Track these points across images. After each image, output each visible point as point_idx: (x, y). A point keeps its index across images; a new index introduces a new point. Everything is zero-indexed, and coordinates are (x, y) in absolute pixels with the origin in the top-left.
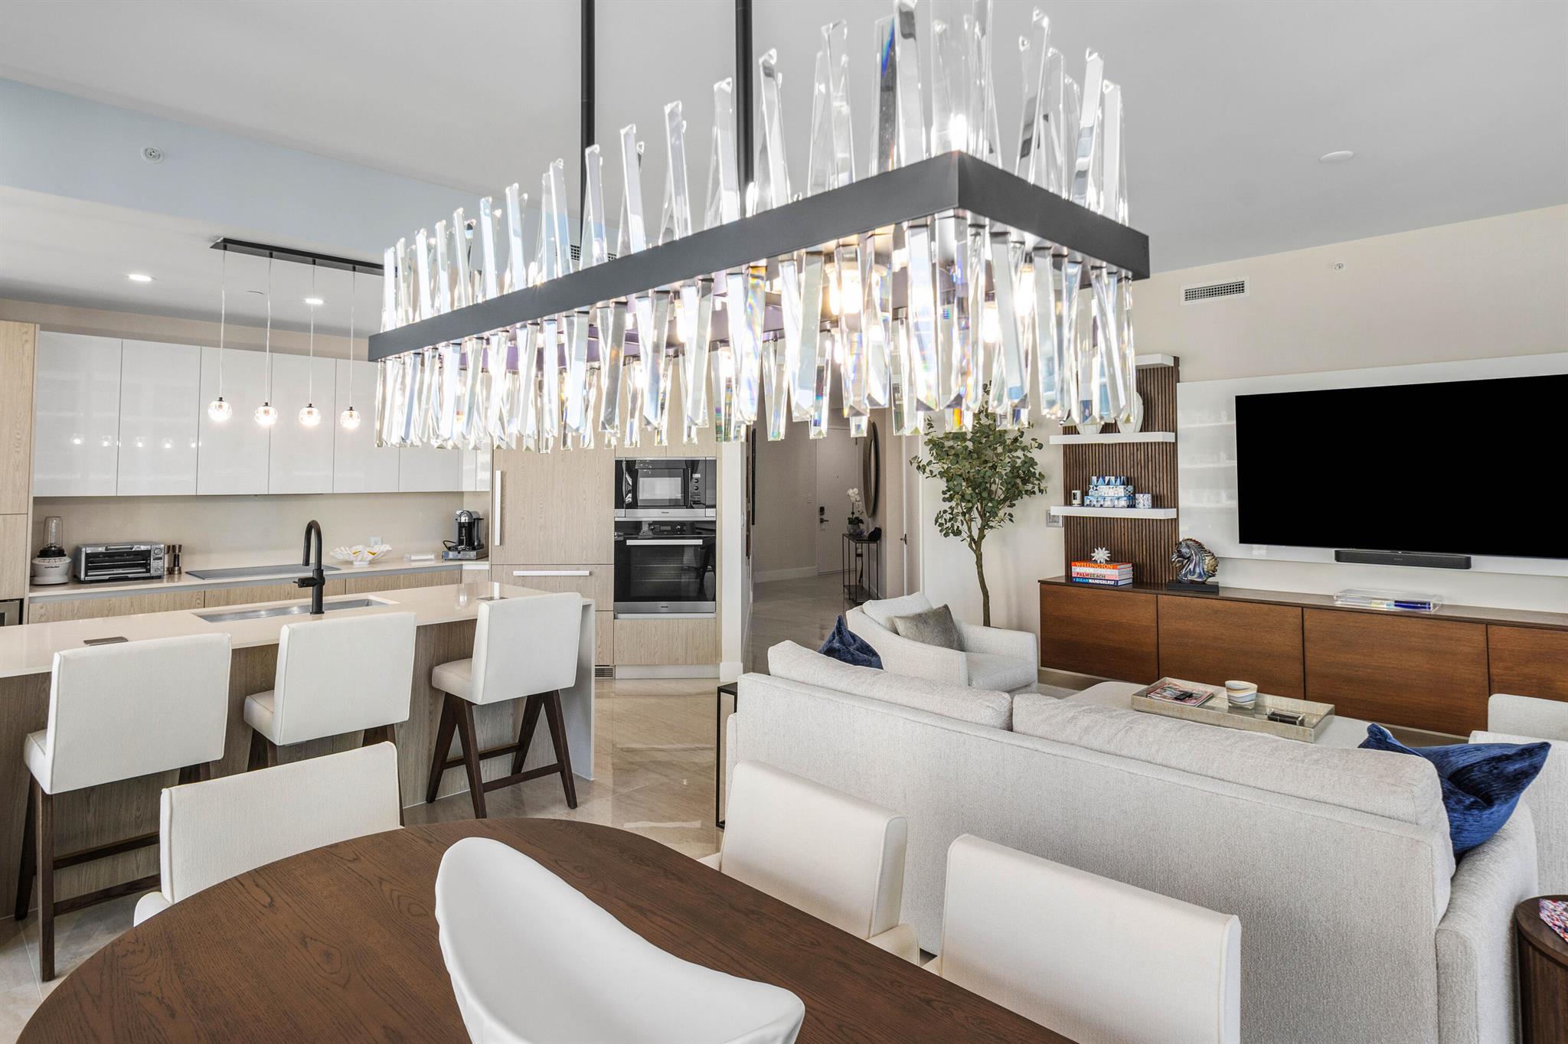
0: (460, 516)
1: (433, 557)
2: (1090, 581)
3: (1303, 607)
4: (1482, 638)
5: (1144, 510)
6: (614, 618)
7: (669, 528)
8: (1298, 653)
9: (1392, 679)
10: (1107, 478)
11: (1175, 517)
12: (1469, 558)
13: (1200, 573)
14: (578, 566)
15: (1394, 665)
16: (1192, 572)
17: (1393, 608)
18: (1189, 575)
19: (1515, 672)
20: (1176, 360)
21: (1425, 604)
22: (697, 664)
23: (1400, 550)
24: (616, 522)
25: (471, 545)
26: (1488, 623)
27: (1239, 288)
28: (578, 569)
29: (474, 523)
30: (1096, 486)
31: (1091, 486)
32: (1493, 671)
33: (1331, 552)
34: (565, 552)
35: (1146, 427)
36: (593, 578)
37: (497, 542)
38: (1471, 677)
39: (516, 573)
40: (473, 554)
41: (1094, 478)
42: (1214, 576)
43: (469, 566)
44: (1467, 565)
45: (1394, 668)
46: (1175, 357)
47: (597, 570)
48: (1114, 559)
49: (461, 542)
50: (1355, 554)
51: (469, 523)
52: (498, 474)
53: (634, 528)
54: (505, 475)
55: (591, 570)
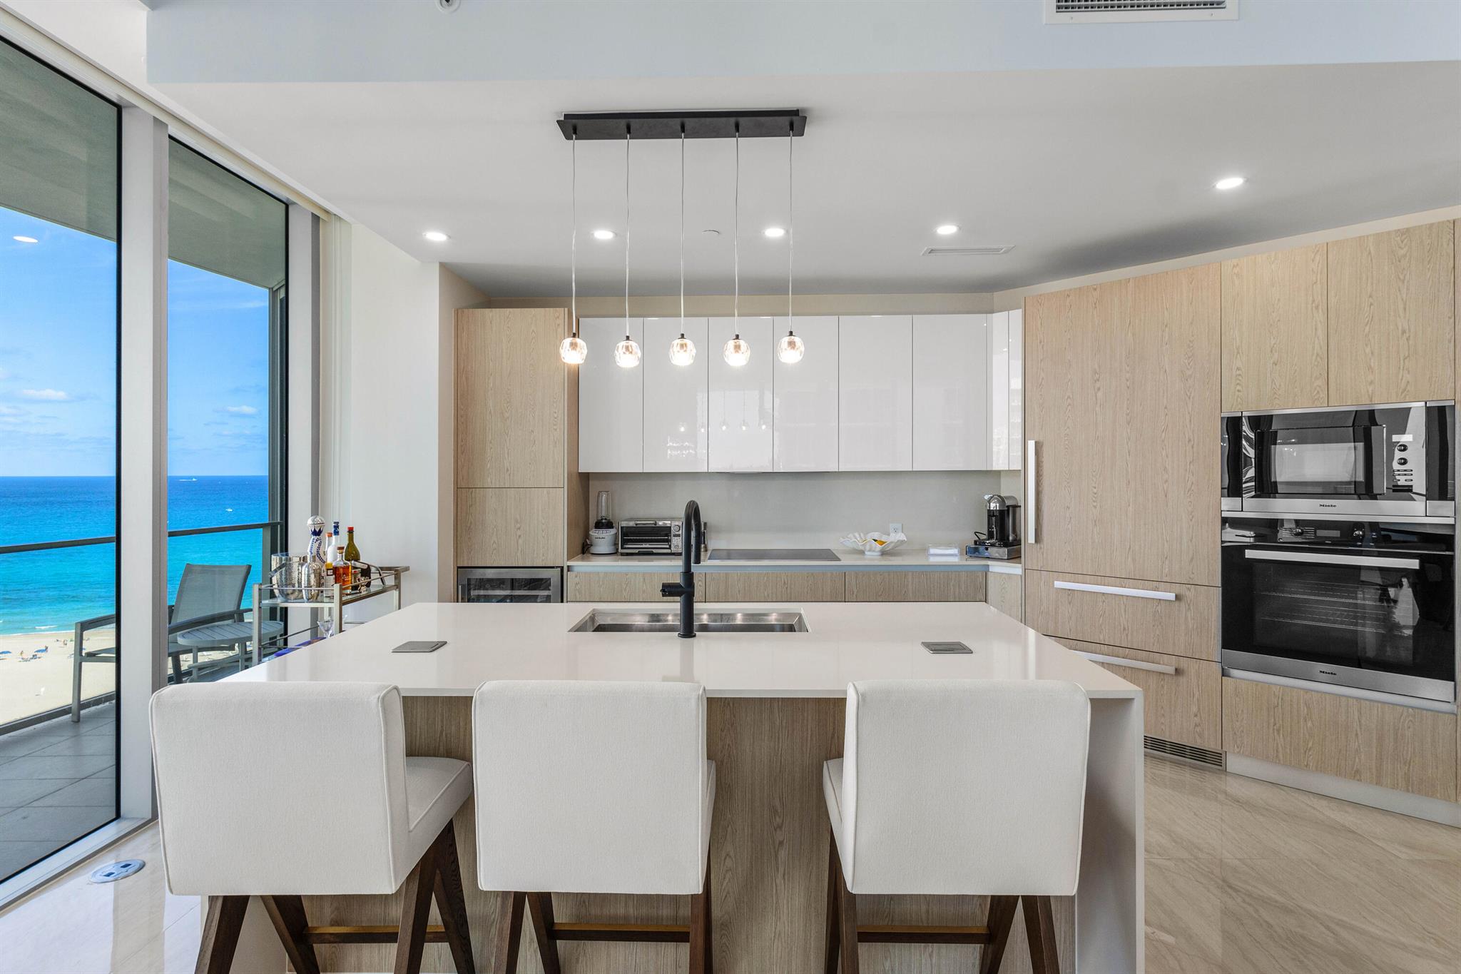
0: (989, 501)
1: (955, 551)
6: (1223, 675)
7: (1336, 534)
14: (1156, 584)
24: (1223, 519)
25: (1004, 541)
28: (1156, 589)
29: (1008, 510)
34: (1134, 560)
36: (1184, 605)
37: (1031, 539)
39: (1058, 584)
40: (1004, 551)
43: (997, 568)
47: (1189, 593)
49: (990, 535)
51: (1001, 512)
52: (1031, 445)
53: (1267, 530)
54: (1042, 446)
55: (1182, 590)
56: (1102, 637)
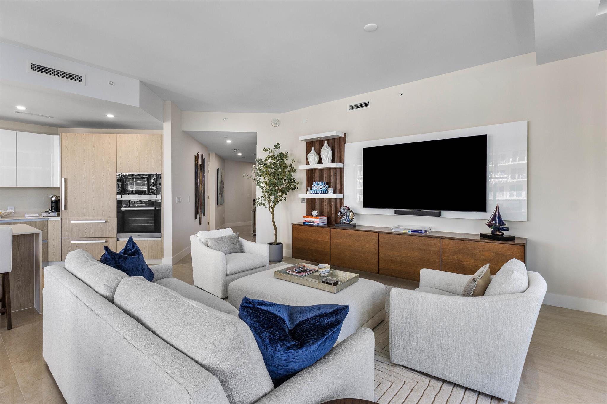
0: (52, 198)
1: (37, 215)
2: (309, 223)
3: (379, 232)
4: (439, 244)
5: (330, 195)
6: (117, 240)
8: (376, 251)
9: (408, 261)
10: (318, 182)
11: (343, 198)
12: (441, 212)
13: (348, 220)
14: (101, 219)
15: (409, 256)
16: (345, 219)
17: (411, 233)
18: (344, 221)
19: (450, 258)
20: (345, 134)
21: (422, 231)
22: (153, 259)
23: (417, 209)
24: (117, 200)
25: (56, 210)
26: (441, 238)
27: (366, 104)
28: (101, 220)
30: (314, 186)
31: (313, 186)
32: (443, 258)
33: (393, 210)
34: (95, 213)
35: (333, 161)
36: (107, 224)
37: (63, 208)
38: (435, 260)
39: (72, 222)
40: (55, 214)
41: (314, 182)
42: (353, 221)
43: (52, 219)
44: (439, 215)
45: (408, 257)
46: (344, 133)
47: (109, 220)
48: (320, 215)
49: (52, 209)
50: (402, 211)
51: (55, 201)
52: (63, 179)
54: (67, 180)
55: (106, 220)
56: (86, 236)
